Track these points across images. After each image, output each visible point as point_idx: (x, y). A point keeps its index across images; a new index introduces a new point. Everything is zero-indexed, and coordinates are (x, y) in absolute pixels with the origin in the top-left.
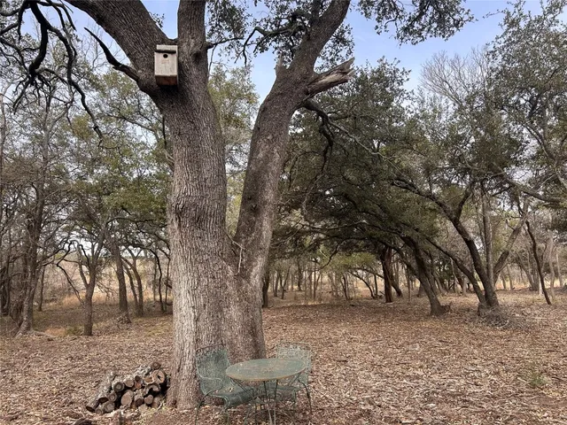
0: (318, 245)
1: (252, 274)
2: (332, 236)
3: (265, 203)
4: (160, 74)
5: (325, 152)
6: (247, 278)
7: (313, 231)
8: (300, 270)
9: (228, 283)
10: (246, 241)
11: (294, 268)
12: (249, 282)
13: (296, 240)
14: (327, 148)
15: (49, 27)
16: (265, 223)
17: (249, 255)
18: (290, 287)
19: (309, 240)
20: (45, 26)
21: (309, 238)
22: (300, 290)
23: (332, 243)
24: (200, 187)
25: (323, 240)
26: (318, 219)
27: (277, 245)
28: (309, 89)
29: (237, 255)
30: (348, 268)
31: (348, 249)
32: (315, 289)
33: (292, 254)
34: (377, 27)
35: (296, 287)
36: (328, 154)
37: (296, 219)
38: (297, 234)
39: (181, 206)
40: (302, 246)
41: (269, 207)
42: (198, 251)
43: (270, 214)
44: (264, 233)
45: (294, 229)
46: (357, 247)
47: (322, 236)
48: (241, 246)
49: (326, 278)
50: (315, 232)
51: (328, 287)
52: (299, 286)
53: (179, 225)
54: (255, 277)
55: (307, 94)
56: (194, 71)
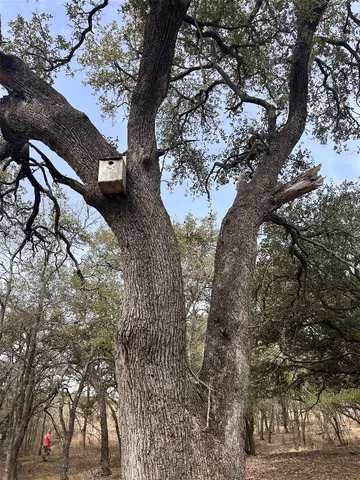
0: (302, 382)
1: (227, 428)
2: (315, 371)
3: (237, 326)
4: (103, 180)
5: (299, 275)
6: (220, 434)
7: (295, 366)
8: (284, 409)
9: (193, 445)
10: (216, 379)
11: (278, 408)
12: (223, 442)
13: (278, 377)
14: (300, 270)
15: (41, 189)
16: (238, 353)
17: (221, 400)
18: (276, 428)
19: (291, 376)
20: (38, 188)
21: (291, 374)
22: (287, 432)
23: (317, 379)
24: (150, 307)
25: (306, 376)
26: (298, 352)
27: (258, 382)
28: (275, 199)
29: (204, 400)
30: (337, 406)
31: (336, 385)
32: (303, 430)
33: (275, 392)
34: (336, 148)
35: (282, 428)
36: (302, 278)
37: (275, 353)
38: (277, 370)
39: (128, 333)
40: (285, 383)
41: (242, 332)
42: (150, 396)
43: (245, 341)
44: (239, 366)
45: (274, 365)
46: (345, 382)
47: (305, 371)
48: (210, 387)
49: (313, 418)
50: (297, 367)
51: (316, 428)
52: (285, 426)
53: (127, 359)
54: (231, 433)
55: (273, 204)
56: (144, 178)
